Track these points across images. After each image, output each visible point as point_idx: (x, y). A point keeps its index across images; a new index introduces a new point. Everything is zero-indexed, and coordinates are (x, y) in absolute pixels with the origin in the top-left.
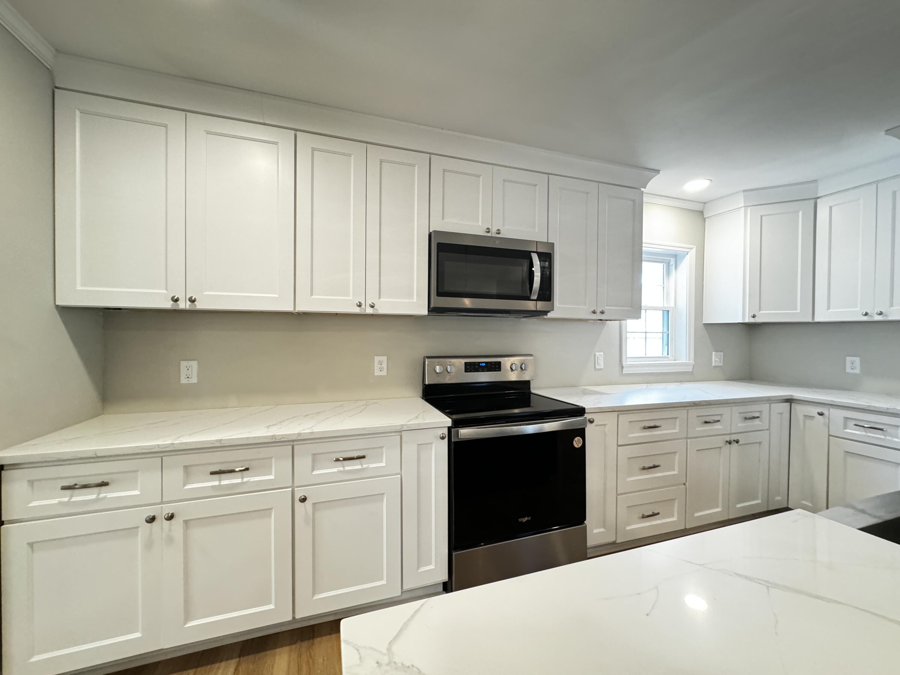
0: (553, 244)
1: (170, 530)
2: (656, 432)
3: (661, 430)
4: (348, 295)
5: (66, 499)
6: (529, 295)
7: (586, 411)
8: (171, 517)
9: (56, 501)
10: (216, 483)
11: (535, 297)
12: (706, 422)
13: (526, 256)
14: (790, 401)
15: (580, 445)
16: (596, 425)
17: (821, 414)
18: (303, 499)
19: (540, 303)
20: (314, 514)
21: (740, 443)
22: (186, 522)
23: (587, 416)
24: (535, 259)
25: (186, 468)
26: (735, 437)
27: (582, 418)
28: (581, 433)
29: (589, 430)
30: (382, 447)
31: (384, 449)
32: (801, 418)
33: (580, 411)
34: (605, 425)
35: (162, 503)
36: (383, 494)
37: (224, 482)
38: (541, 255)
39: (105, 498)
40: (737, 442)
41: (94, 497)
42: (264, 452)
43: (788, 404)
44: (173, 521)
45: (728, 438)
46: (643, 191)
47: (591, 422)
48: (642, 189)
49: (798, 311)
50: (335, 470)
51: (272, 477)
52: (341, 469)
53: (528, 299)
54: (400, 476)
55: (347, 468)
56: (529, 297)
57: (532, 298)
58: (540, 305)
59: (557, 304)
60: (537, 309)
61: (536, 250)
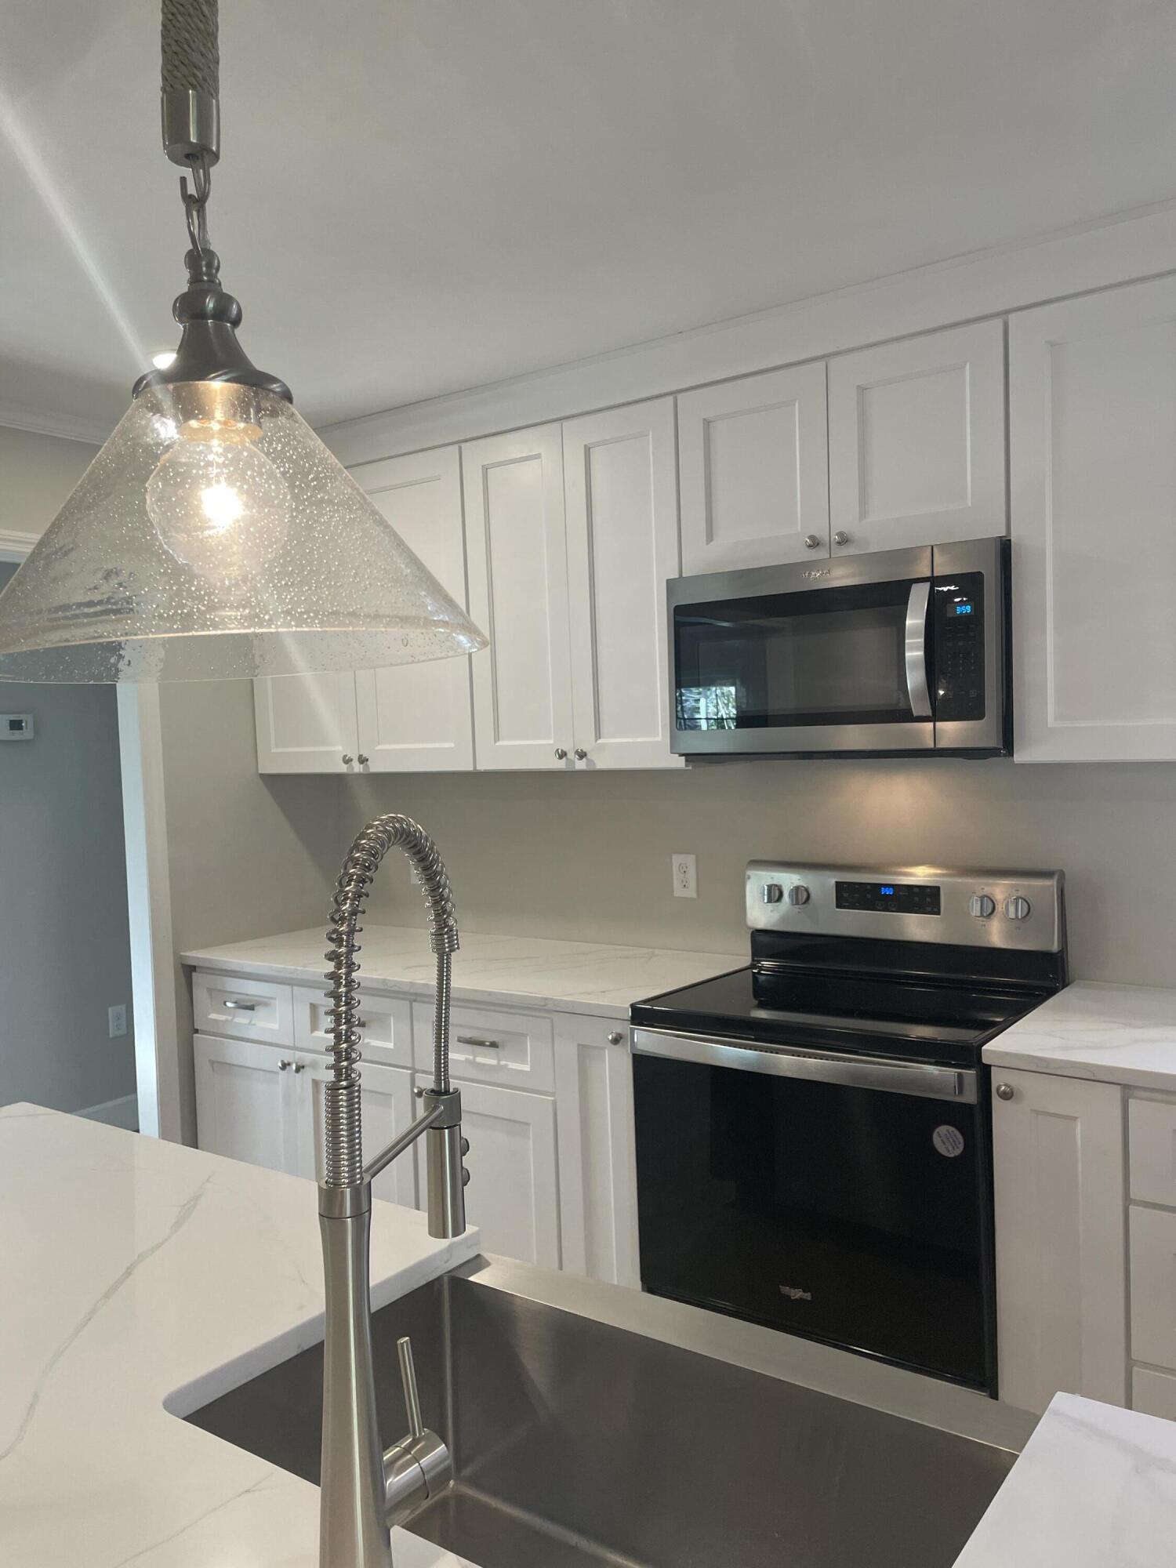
1: (302, 1088)
4: (549, 736)
5: (230, 1018)
9: (224, 1018)
19: (948, 727)
23: (995, 1077)
25: (313, 1006)
30: (525, 1035)
31: (528, 1039)
35: (295, 1048)
36: (528, 1124)
39: (255, 1025)
50: (463, 1057)
51: (391, 1045)
52: (471, 1058)
54: (551, 1098)
55: (480, 1060)
56: (910, 711)
57: (915, 713)
58: (952, 732)
59: (1051, 722)
60: (942, 744)
61: (928, 574)
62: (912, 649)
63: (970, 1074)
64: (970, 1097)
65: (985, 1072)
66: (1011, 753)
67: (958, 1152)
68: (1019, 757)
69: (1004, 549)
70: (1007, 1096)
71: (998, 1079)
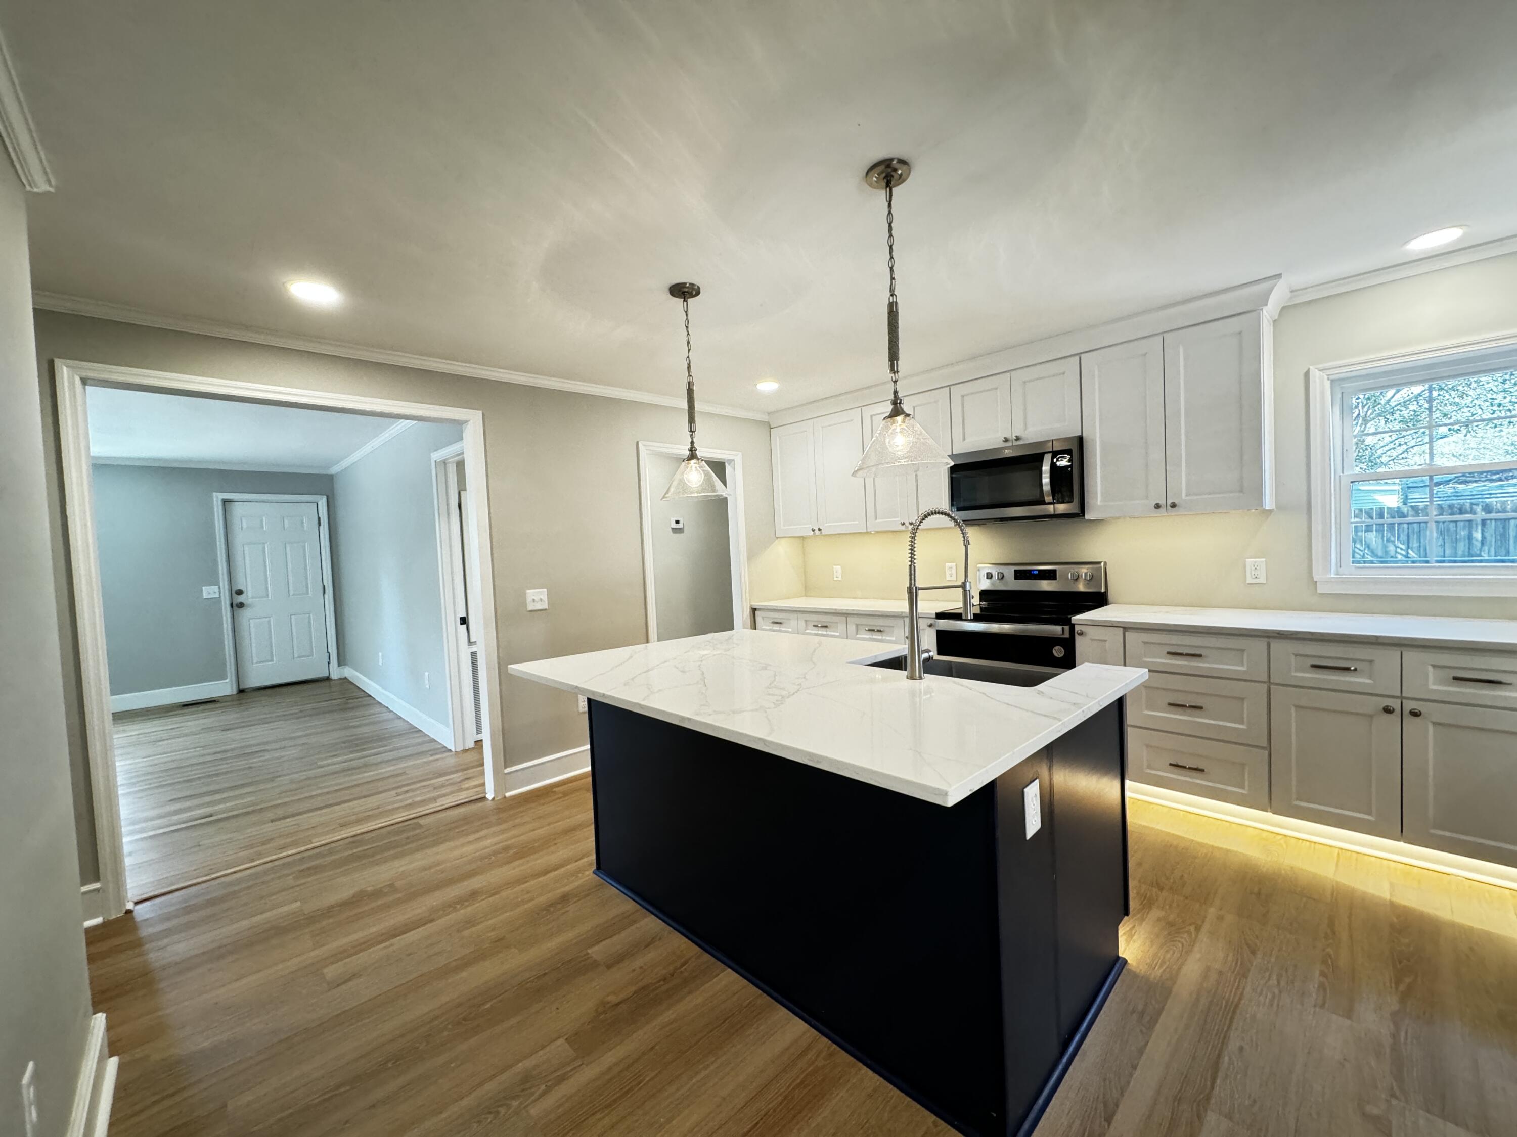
3: (1208, 662)
7: (1073, 621)
11: (1049, 500)
19: (1059, 506)
23: (1075, 628)
24: (1047, 460)
29: (1080, 644)
30: (893, 626)
34: (1105, 641)
56: (1044, 501)
57: (1047, 501)
58: (1061, 508)
59: (1099, 503)
60: (1057, 513)
61: (1051, 450)
62: (1045, 478)
63: (1067, 628)
64: (1067, 635)
65: (1072, 627)
66: (1084, 515)
67: (1061, 656)
68: (1087, 517)
69: (1080, 439)
70: (1081, 634)
71: (1077, 628)
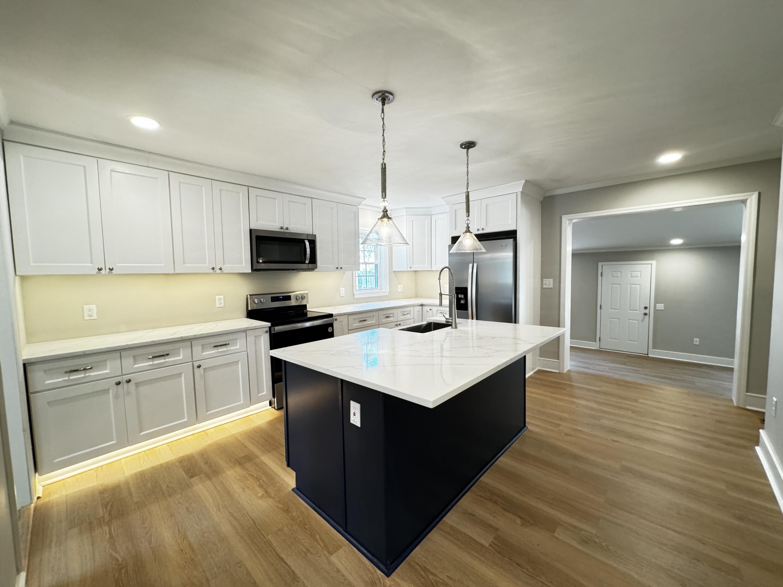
0: (315, 235)
1: (128, 388)
2: (365, 323)
3: (368, 322)
4: (206, 264)
5: (67, 378)
6: (304, 261)
7: (334, 315)
8: (129, 381)
9: (61, 380)
10: (151, 363)
11: (307, 262)
12: (387, 317)
13: (303, 241)
14: (422, 305)
15: (331, 331)
16: (339, 322)
17: (430, 310)
18: (199, 366)
19: (310, 265)
20: (204, 374)
21: (401, 325)
22: (136, 383)
23: (334, 318)
24: (307, 243)
25: (134, 357)
26: (399, 323)
27: (332, 318)
28: (331, 325)
29: (336, 324)
30: (237, 339)
31: (238, 340)
32: (425, 312)
33: (330, 316)
34: (342, 321)
35: (122, 375)
36: (238, 361)
37: (155, 362)
38: (309, 241)
39: (88, 376)
40: (400, 325)
41: (83, 375)
42: (177, 345)
43: (421, 307)
44: (129, 384)
45: (396, 323)
46: (359, 208)
47: (336, 320)
48: (359, 207)
49: (426, 265)
50: (214, 352)
51: (181, 358)
52: (217, 351)
53: (304, 263)
54: (246, 352)
55: (219, 350)
61: (307, 239)
